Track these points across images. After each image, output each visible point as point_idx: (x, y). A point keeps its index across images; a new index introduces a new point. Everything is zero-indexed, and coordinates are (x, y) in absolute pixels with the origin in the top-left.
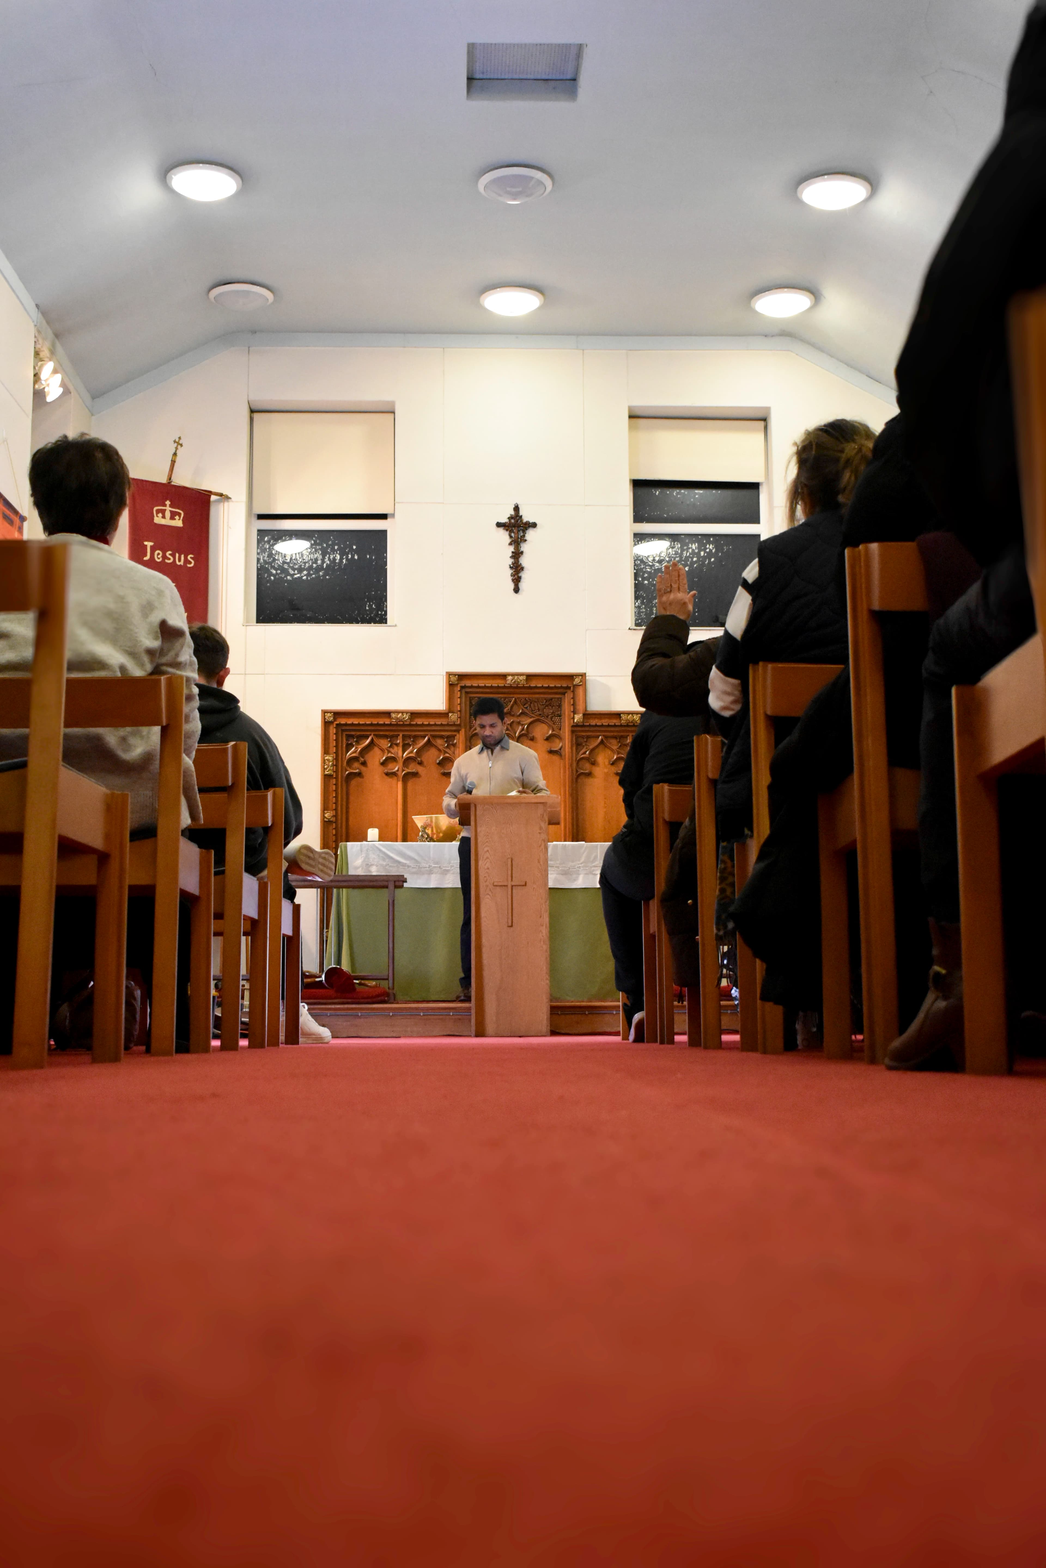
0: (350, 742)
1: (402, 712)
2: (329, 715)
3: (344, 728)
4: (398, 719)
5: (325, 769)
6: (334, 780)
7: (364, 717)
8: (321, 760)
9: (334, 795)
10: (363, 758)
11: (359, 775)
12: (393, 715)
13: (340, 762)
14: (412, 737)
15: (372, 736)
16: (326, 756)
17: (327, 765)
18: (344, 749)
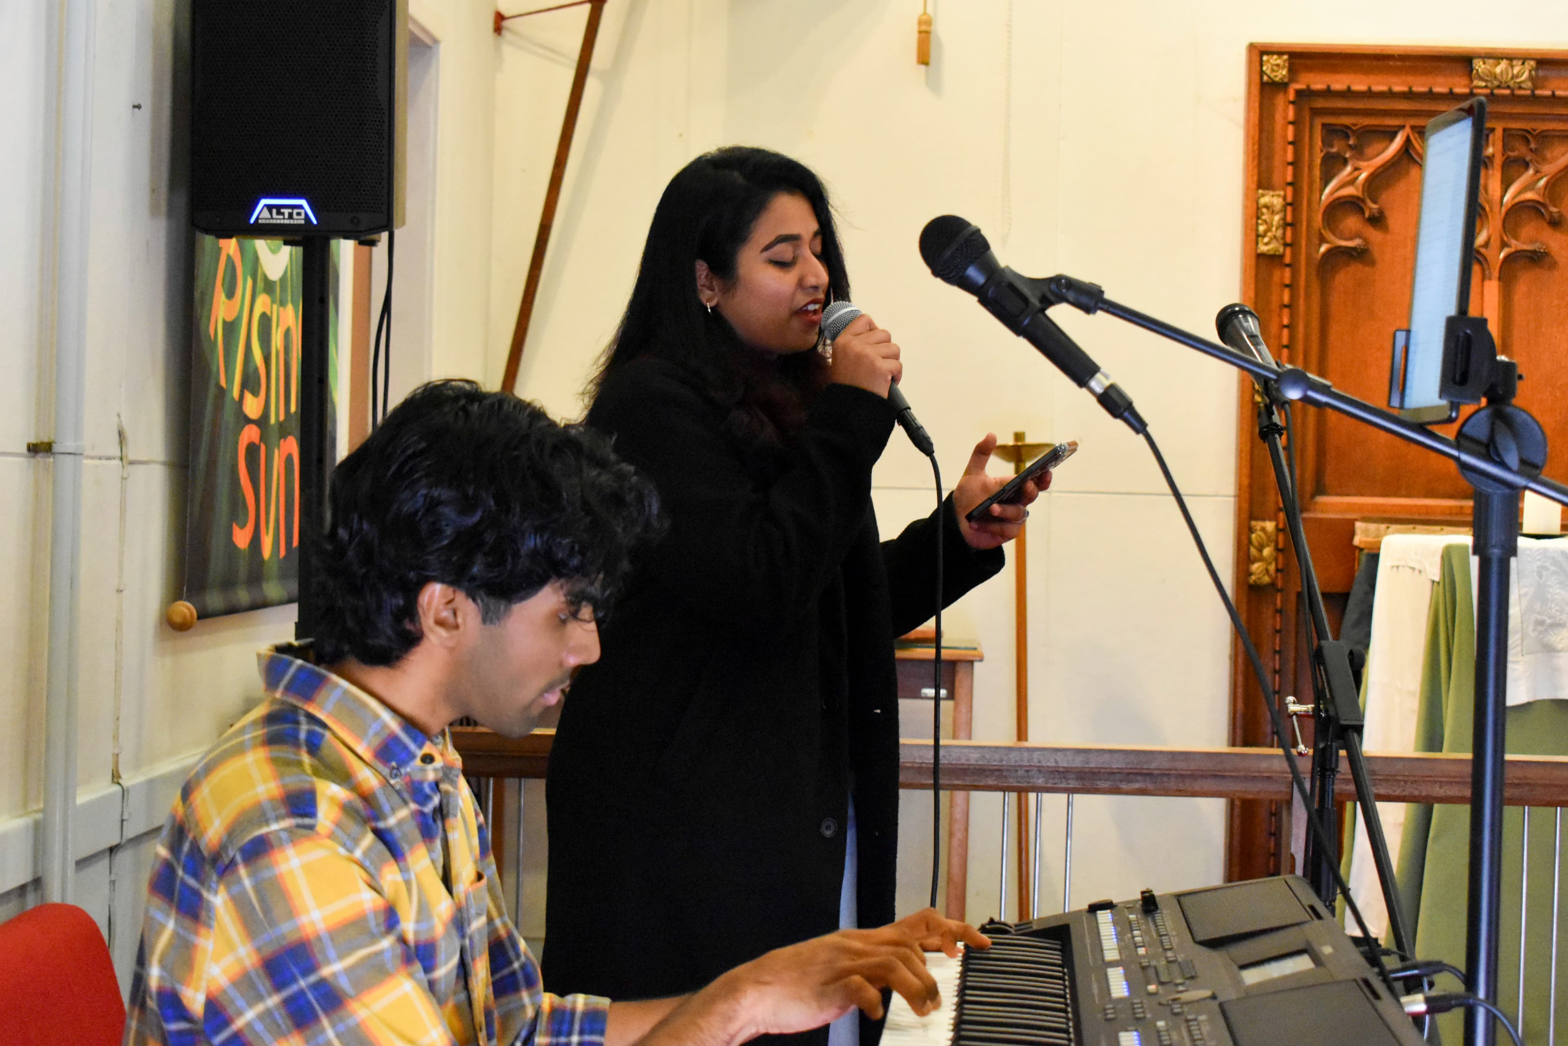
0: (1334, 150)
1: (1510, 57)
2: (1275, 60)
3: (1320, 103)
4: (1495, 77)
5: (1258, 236)
6: (1287, 272)
7: (1389, 70)
8: (1246, 207)
9: (1286, 321)
10: (1375, 202)
11: (1360, 255)
12: (1480, 66)
13: (1304, 214)
14: (1534, 137)
15: (1408, 130)
16: (1263, 195)
17: (1265, 221)
18: (1317, 173)
